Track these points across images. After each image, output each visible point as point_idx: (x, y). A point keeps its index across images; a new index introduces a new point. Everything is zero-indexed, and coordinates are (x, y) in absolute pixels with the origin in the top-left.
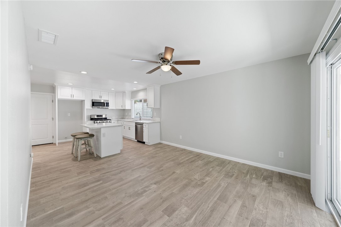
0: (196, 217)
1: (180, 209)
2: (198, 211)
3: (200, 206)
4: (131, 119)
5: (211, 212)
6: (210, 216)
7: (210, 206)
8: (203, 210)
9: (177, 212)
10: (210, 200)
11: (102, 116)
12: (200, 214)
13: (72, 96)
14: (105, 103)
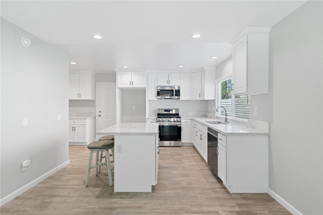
4: (214, 118)
13: (132, 83)
14: (174, 90)
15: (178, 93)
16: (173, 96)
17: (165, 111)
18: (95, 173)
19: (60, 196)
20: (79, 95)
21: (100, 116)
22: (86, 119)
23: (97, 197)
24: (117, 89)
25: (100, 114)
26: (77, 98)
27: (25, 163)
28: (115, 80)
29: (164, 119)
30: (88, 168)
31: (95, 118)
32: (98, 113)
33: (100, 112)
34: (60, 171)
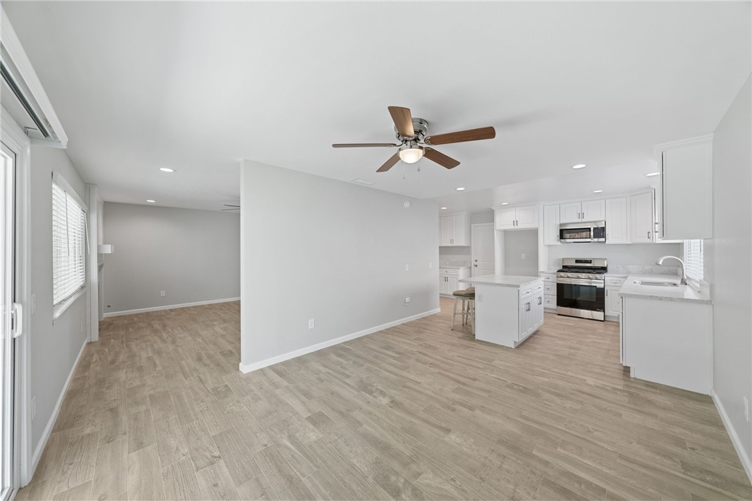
0: (290, 449)
1: (317, 431)
2: (301, 455)
3: (312, 461)
5: (289, 476)
6: (280, 471)
7: (303, 479)
8: (298, 462)
9: (312, 426)
10: (320, 486)
11: (590, 262)
12: (293, 456)
13: (516, 223)
14: (592, 229)
15: (600, 232)
16: (590, 238)
17: (577, 261)
18: (462, 323)
19: (430, 330)
20: (452, 241)
21: (476, 266)
22: (459, 269)
23: (459, 338)
24: (495, 232)
25: (476, 263)
26: (450, 245)
27: (407, 300)
28: (492, 220)
29: (580, 275)
30: (452, 314)
31: (470, 268)
32: (473, 263)
33: (476, 261)
34: (431, 316)
